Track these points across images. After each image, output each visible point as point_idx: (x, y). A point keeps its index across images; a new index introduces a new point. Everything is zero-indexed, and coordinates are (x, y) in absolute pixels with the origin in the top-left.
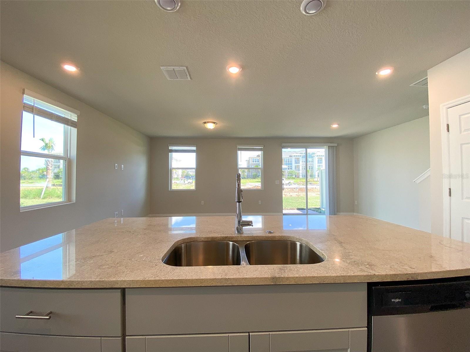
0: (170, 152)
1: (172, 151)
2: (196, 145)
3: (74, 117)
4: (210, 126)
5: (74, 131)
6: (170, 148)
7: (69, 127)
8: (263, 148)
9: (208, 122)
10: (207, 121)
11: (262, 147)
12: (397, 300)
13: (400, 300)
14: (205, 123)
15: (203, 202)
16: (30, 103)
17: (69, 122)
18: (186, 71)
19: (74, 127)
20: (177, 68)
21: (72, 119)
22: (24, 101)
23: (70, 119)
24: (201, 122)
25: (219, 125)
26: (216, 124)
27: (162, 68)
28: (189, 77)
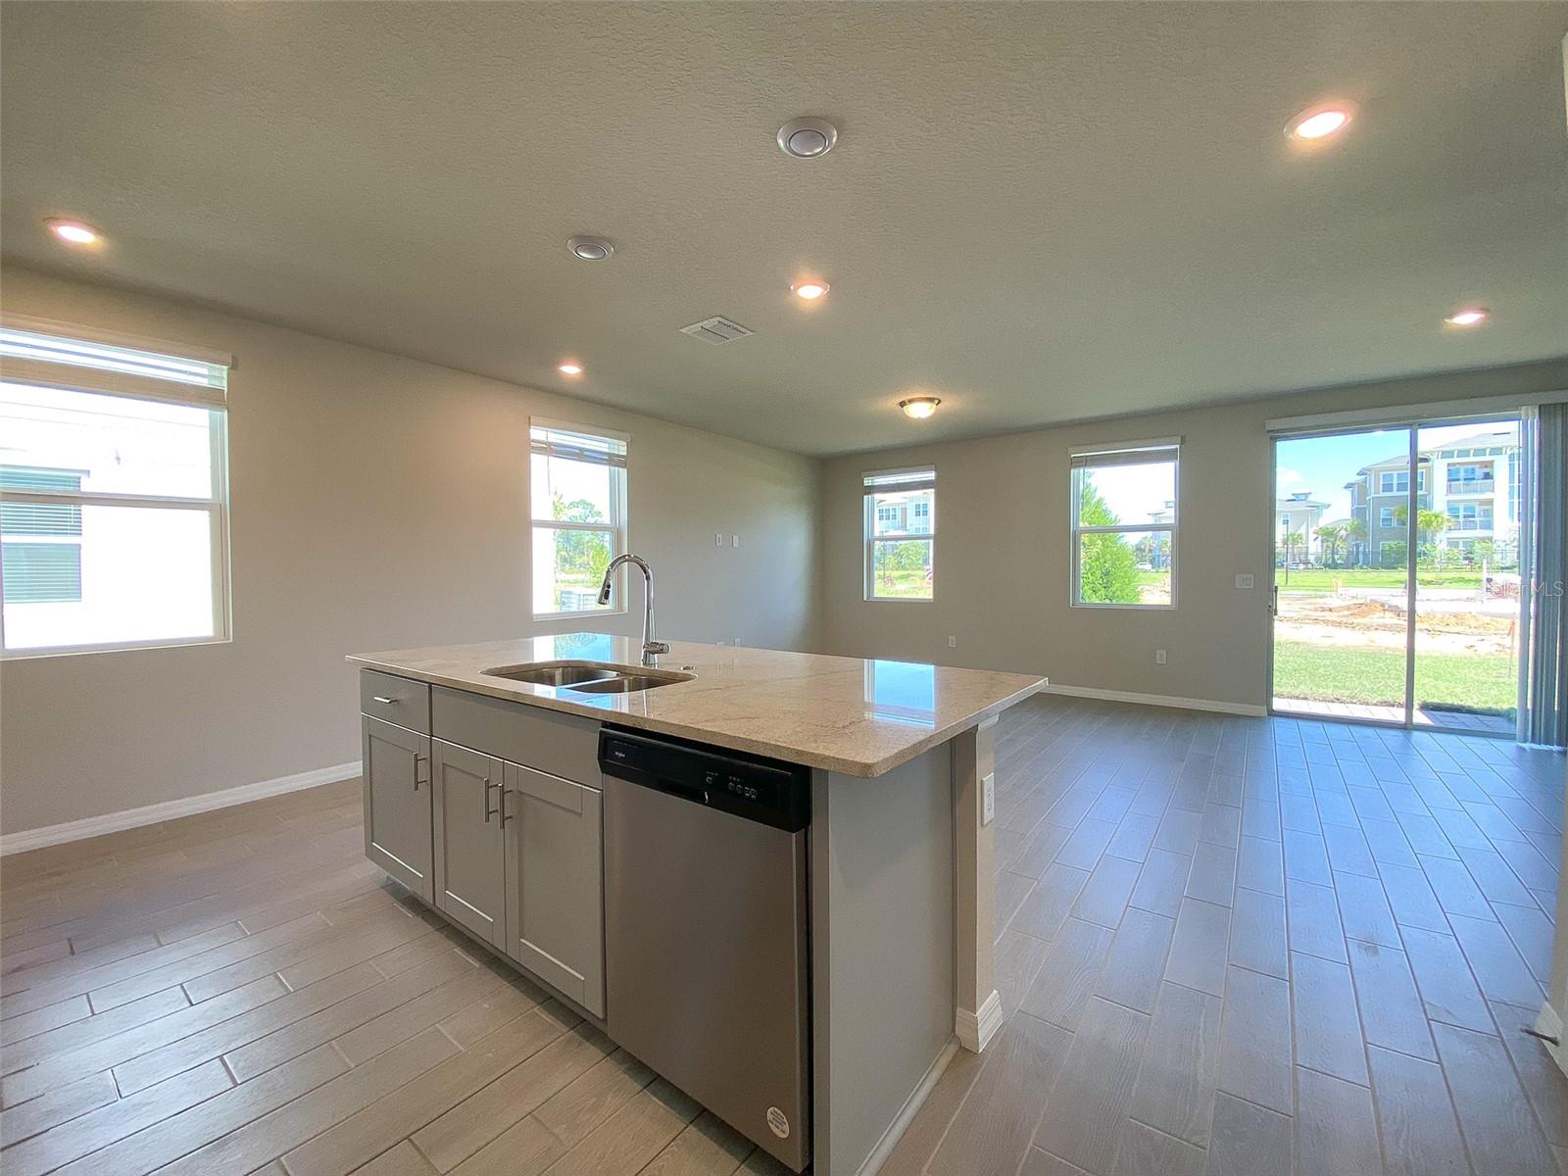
0: (869, 493)
1: (871, 490)
2: (933, 466)
3: (621, 448)
4: (920, 411)
5: (624, 472)
6: (867, 482)
7: (616, 468)
8: (1178, 446)
9: (911, 401)
10: (909, 398)
11: (1173, 447)
12: (621, 755)
13: (617, 753)
14: (902, 404)
15: (954, 638)
16: (544, 439)
17: (611, 460)
18: (726, 322)
19: (621, 467)
20: (707, 324)
21: (616, 452)
22: (533, 437)
23: (612, 452)
24: (892, 403)
25: (950, 403)
26: (937, 402)
27: (684, 330)
28: (743, 330)
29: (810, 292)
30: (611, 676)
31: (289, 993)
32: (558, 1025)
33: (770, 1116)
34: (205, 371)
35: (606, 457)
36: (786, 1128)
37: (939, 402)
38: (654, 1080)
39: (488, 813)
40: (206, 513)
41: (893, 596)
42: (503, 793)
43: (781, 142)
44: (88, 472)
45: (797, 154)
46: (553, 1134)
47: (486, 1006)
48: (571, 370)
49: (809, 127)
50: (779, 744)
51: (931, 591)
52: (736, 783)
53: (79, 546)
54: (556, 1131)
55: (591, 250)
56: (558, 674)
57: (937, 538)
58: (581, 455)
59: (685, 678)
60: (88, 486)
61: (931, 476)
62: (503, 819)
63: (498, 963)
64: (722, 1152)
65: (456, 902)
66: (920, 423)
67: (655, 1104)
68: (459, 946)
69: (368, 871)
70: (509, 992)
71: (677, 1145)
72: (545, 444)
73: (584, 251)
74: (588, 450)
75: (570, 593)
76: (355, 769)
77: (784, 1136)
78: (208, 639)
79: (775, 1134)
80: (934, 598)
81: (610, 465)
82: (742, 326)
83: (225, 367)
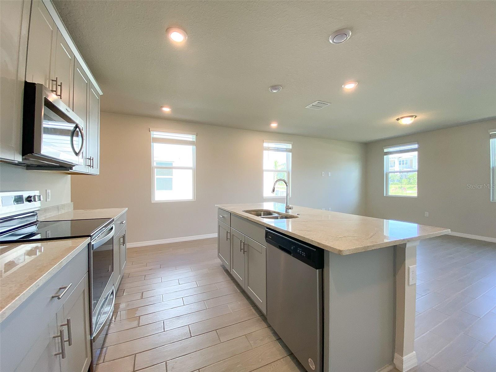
0: (386, 155)
1: (387, 153)
2: (416, 143)
3: (290, 146)
4: (407, 121)
5: (291, 154)
6: (385, 151)
7: (288, 153)
9: (401, 118)
13: (270, 237)
14: (398, 119)
15: (427, 212)
16: (267, 146)
17: (287, 150)
18: (320, 102)
19: (290, 152)
20: (314, 104)
21: (288, 148)
22: (264, 146)
23: (287, 148)
24: (393, 120)
25: (421, 117)
26: (414, 117)
27: (307, 107)
28: (327, 103)
29: (350, 87)
30: (276, 215)
31: (198, 287)
32: (256, 314)
33: (309, 361)
34: (191, 137)
35: (285, 150)
36: (314, 367)
37: (416, 117)
38: (279, 339)
39: (241, 249)
40: (192, 170)
41: (405, 195)
42: (244, 244)
43: (331, 41)
44: (174, 162)
45: (336, 43)
46: (250, 343)
47: (239, 303)
48: (274, 125)
49: (340, 33)
50: (313, 240)
51: (416, 193)
52: (300, 250)
53: (172, 178)
54: (250, 342)
55: (275, 89)
56: (262, 213)
57: (418, 171)
58: (278, 150)
59: (297, 217)
60: (174, 165)
61: (416, 146)
62: (244, 252)
63: (244, 292)
64: (296, 368)
65: (234, 272)
66: (406, 127)
67: (279, 346)
68: (236, 285)
69: (218, 261)
70: (246, 301)
71: (283, 360)
72: (268, 147)
73: (274, 90)
74: (280, 148)
75: (278, 191)
76: (216, 235)
77: (314, 369)
78: (191, 200)
79: (311, 368)
80: (418, 196)
81: (286, 152)
82: (327, 102)
83: (195, 136)
